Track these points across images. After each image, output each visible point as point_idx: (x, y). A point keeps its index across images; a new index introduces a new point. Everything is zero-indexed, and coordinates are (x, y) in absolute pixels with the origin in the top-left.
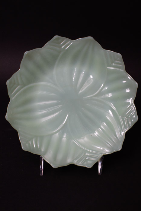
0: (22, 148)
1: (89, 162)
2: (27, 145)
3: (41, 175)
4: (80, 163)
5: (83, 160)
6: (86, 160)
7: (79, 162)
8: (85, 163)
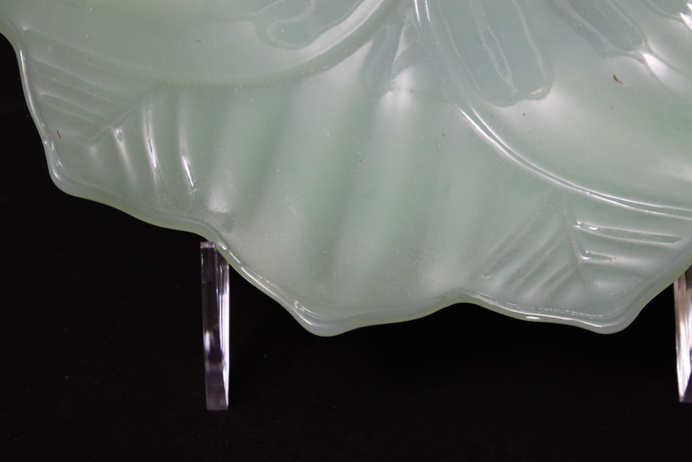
0: (55, 175)
1: (602, 285)
2: (93, 150)
3: (211, 405)
4: (531, 294)
5: (556, 269)
6: (580, 273)
7: (525, 286)
8: (574, 295)
